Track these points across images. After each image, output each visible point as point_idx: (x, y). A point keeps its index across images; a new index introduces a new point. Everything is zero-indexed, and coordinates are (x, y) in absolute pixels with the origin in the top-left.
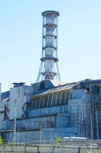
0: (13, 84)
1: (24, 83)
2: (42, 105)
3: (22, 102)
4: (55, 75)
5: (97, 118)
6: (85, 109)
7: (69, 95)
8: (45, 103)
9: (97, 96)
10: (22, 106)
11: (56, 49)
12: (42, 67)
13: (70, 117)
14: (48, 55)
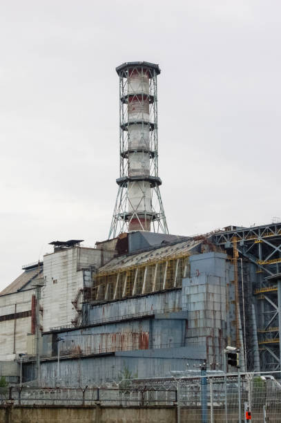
0: (52, 243)
1: (78, 242)
2: (121, 294)
3: (74, 288)
4: (154, 218)
5: (255, 322)
6: (224, 300)
7: (184, 268)
8: (128, 289)
9: (252, 269)
10: (74, 299)
11: (153, 155)
12: (121, 200)
13: (187, 321)
14: (134, 170)
